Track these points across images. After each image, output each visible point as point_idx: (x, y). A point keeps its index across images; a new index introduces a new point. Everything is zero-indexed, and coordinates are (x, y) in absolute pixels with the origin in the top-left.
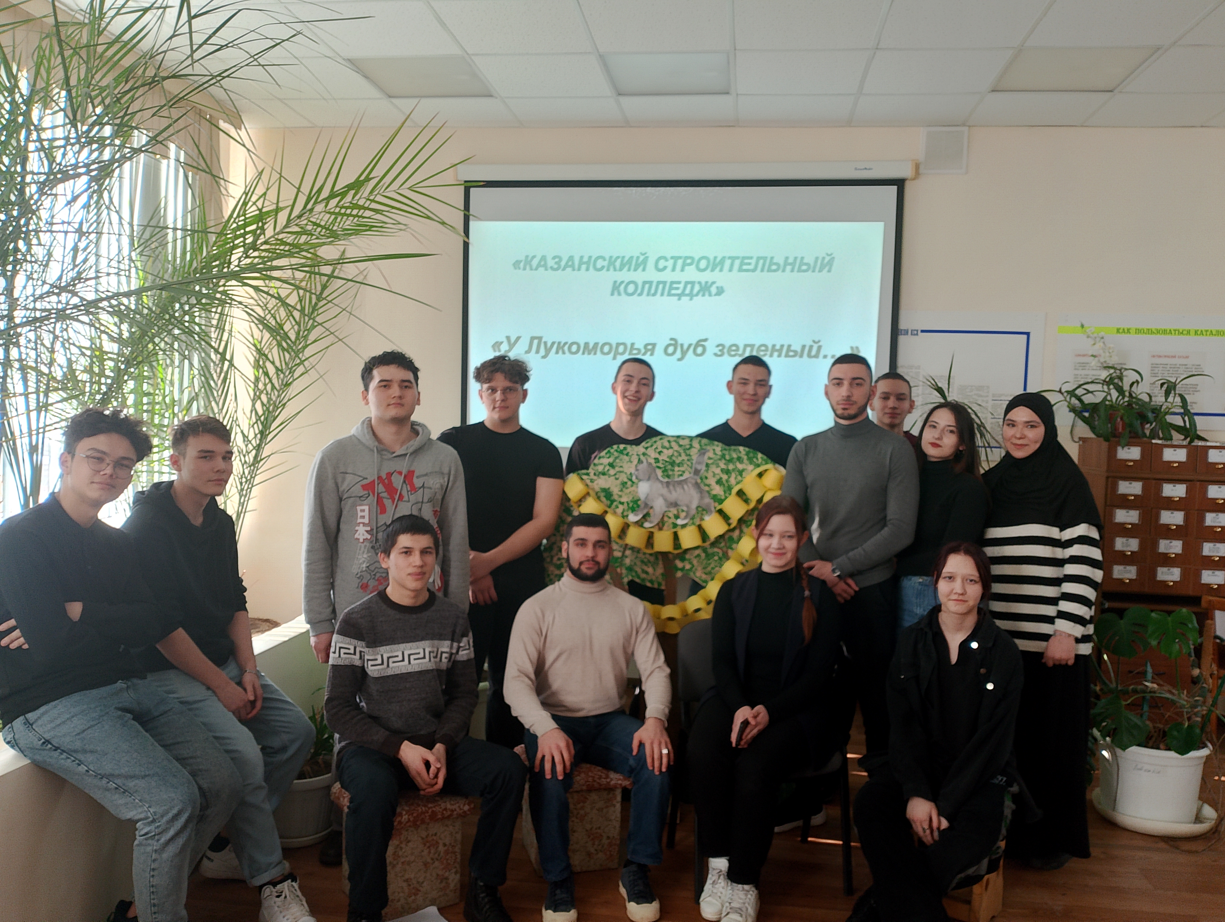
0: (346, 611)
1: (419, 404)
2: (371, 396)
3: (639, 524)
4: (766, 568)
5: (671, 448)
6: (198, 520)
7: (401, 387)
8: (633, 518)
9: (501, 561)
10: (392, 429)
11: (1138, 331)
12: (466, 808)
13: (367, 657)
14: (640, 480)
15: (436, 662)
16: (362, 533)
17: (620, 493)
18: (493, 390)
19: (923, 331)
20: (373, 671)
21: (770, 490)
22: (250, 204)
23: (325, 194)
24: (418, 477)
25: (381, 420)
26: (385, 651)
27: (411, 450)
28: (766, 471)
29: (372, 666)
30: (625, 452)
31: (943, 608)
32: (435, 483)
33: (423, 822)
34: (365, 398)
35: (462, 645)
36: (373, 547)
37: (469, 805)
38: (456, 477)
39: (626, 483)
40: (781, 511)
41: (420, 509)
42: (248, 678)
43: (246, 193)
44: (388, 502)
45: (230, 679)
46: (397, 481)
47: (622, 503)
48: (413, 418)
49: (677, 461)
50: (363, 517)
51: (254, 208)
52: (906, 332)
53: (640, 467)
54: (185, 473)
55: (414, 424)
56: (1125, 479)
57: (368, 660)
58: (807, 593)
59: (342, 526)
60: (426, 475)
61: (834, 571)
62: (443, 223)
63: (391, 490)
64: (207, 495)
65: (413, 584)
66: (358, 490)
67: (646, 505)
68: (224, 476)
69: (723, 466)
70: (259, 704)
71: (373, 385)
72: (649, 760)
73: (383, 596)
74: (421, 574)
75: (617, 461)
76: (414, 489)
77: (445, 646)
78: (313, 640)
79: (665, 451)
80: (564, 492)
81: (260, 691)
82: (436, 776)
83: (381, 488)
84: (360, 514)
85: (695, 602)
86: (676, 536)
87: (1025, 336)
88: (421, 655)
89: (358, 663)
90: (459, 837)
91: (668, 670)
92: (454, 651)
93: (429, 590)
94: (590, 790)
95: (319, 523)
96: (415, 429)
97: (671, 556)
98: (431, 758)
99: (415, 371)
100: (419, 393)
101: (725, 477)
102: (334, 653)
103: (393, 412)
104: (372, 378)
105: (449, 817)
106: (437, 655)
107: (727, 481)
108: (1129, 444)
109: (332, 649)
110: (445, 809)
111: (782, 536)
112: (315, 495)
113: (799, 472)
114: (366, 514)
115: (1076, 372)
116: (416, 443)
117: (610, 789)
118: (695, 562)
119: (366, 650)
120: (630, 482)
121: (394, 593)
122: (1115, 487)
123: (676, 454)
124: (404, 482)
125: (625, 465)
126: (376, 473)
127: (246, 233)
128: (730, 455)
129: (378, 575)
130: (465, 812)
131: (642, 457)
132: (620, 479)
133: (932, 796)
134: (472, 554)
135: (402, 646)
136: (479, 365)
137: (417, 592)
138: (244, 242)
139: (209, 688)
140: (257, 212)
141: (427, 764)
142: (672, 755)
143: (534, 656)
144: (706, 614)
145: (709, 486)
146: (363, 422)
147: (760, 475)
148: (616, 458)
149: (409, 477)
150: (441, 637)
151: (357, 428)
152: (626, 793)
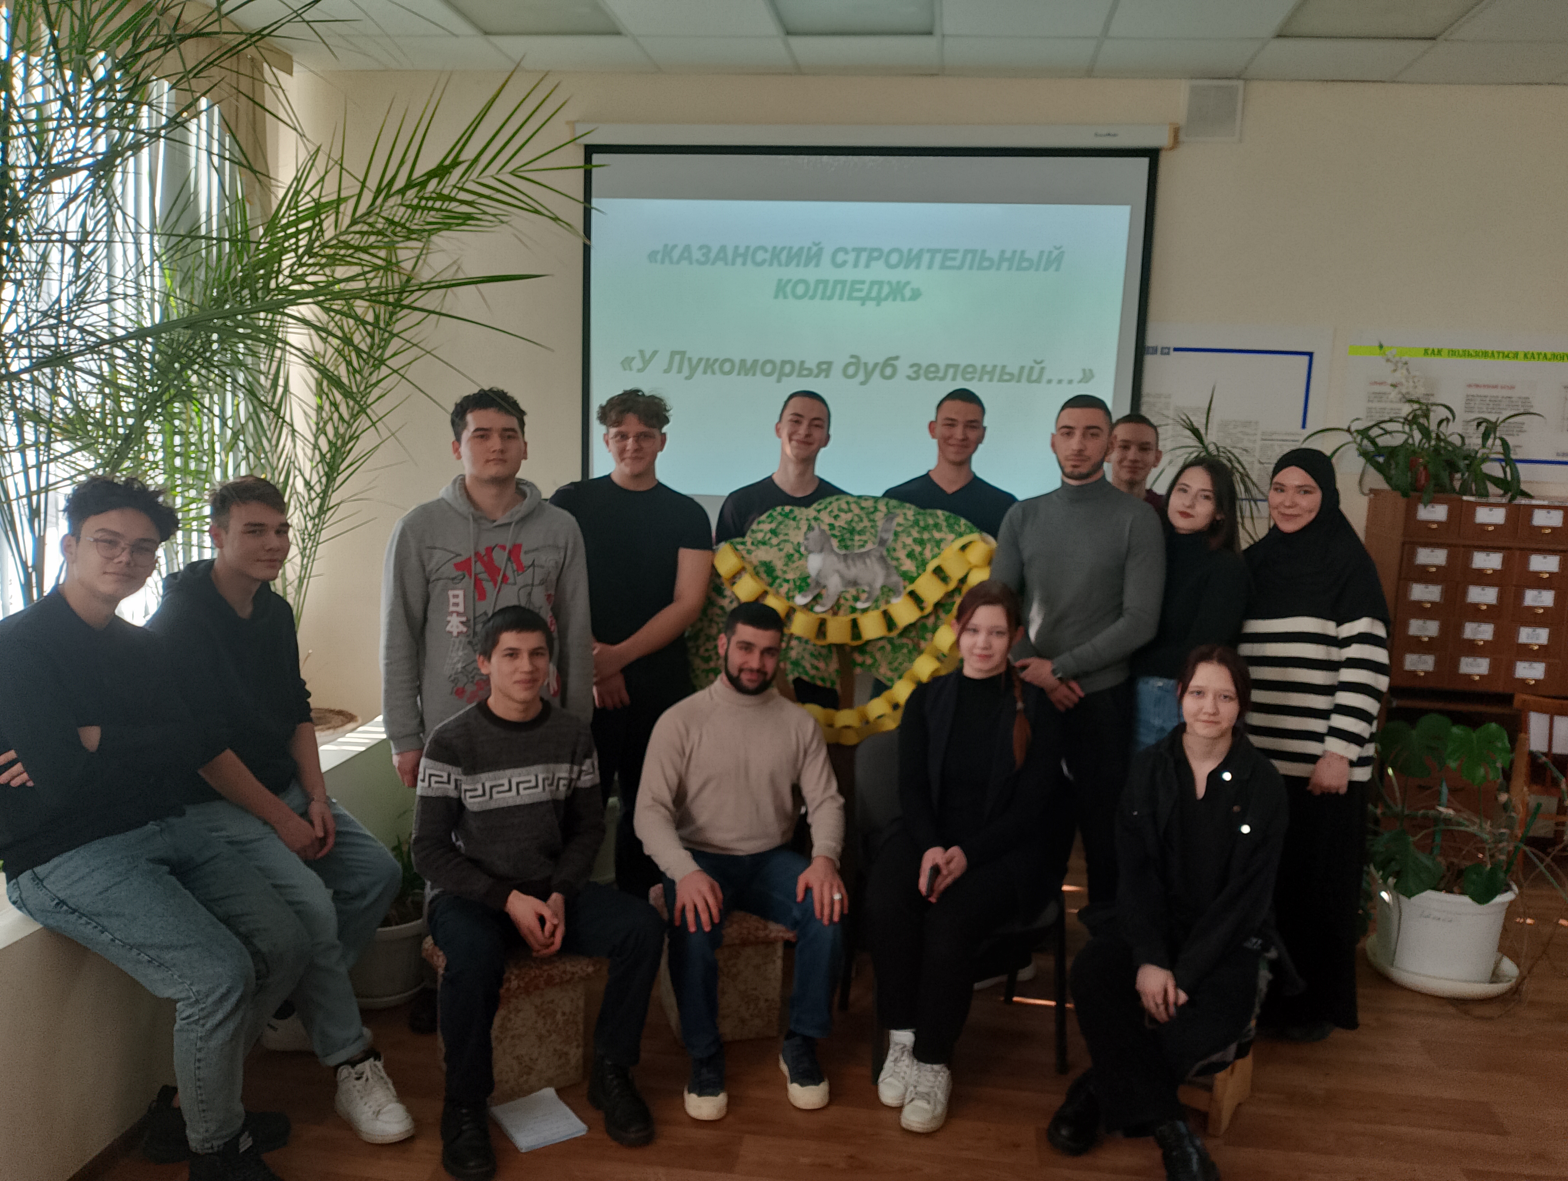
0: (437, 727)
1: (526, 458)
2: (464, 449)
3: (809, 607)
4: (969, 671)
5: (850, 511)
6: (245, 611)
7: (502, 437)
8: (800, 600)
9: (633, 656)
10: (492, 491)
11: (1453, 353)
12: (590, 969)
13: (464, 787)
14: (810, 552)
15: (551, 792)
16: (455, 625)
17: (785, 568)
18: (623, 436)
19: (1176, 350)
20: (472, 803)
21: (976, 566)
22: (302, 195)
23: (400, 183)
24: (526, 553)
25: (477, 479)
26: (487, 779)
27: (517, 517)
28: (970, 543)
29: (471, 797)
30: (792, 516)
31: (1188, 729)
32: (548, 560)
33: (537, 987)
34: (456, 450)
35: (584, 768)
36: (470, 643)
37: (594, 965)
38: (574, 552)
39: (792, 555)
40: (990, 600)
41: (530, 594)
42: (316, 809)
43: (297, 179)
44: (488, 586)
45: (293, 809)
46: (500, 558)
47: (787, 581)
48: (519, 475)
49: (858, 528)
50: (457, 605)
51: (308, 199)
52: (1155, 351)
53: (811, 535)
54: (229, 551)
55: (520, 482)
56: (1426, 545)
57: (466, 791)
58: (1020, 705)
59: (431, 615)
60: (536, 549)
61: (1054, 672)
62: (556, 219)
63: (492, 570)
64: (257, 580)
65: (520, 694)
66: (450, 570)
67: (818, 584)
68: (278, 556)
69: (915, 534)
70: (331, 841)
71: (466, 435)
72: (817, 907)
73: (483, 708)
74: (532, 680)
75: (782, 527)
76: (521, 568)
77: (563, 771)
78: (396, 759)
79: (842, 515)
80: (713, 567)
81: (331, 825)
82: (553, 934)
83: (478, 568)
84: (452, 600)
85: (877, 707)
86: (855, 624)
87: (1306, 358)
88: (533, 784)
89: (453, 794)
90: (581, 1003)
91: (841, 800)
92: (574, 776)
93: (542, 699)
94: (744, 943)
95: (401, 611)
96: (522, 489)
97: (848, 649)
98: (547, 913)
99: (520, 414)
100: (526, 444)
101: (918, 549)
102: (423, 781)
103: (493, 470)
104: (465, 426)
105: (568, 981)
106: (552, 782)
107: (921, 554)
108: (1434, 501)
109: (420, 777)
110: (565, 972)
111: (990, 632)
112: (395, 576)
113: (1014, 545)
114: (460, 600)
115: (1370, 405)
116: (523, 507)
117: (769, 943)
118: (878, 655)
119: (463, 778)
120: (798, 554)
121: (498, 705)
122: (1413, 554)
123: (856, 519)
124: (509, 559)
125: (792, 533)
126: (472, 547)
127: (299, 232)
128: (925, 520)
129: (477, 678)
130: (588, 975)
131: (813, 523)
132: (785, 551)
133: (1168, 963)
134: (598, 648)
135: (509, 772)
136: (604, 403)
137: (527, 704)
138: (296, 243)
139: (266, 823)
140: (312, 204)
141: (542, 920)
142: (846, 902)
143: (674, 781)
144: (891, 724)
145: (898, 559)
146: (455, 481)
147: (964, 548)
148: (780, 523)
149: (514, 552)
150: (557, 759)
151: (447, 490)
152: (788, 945)
